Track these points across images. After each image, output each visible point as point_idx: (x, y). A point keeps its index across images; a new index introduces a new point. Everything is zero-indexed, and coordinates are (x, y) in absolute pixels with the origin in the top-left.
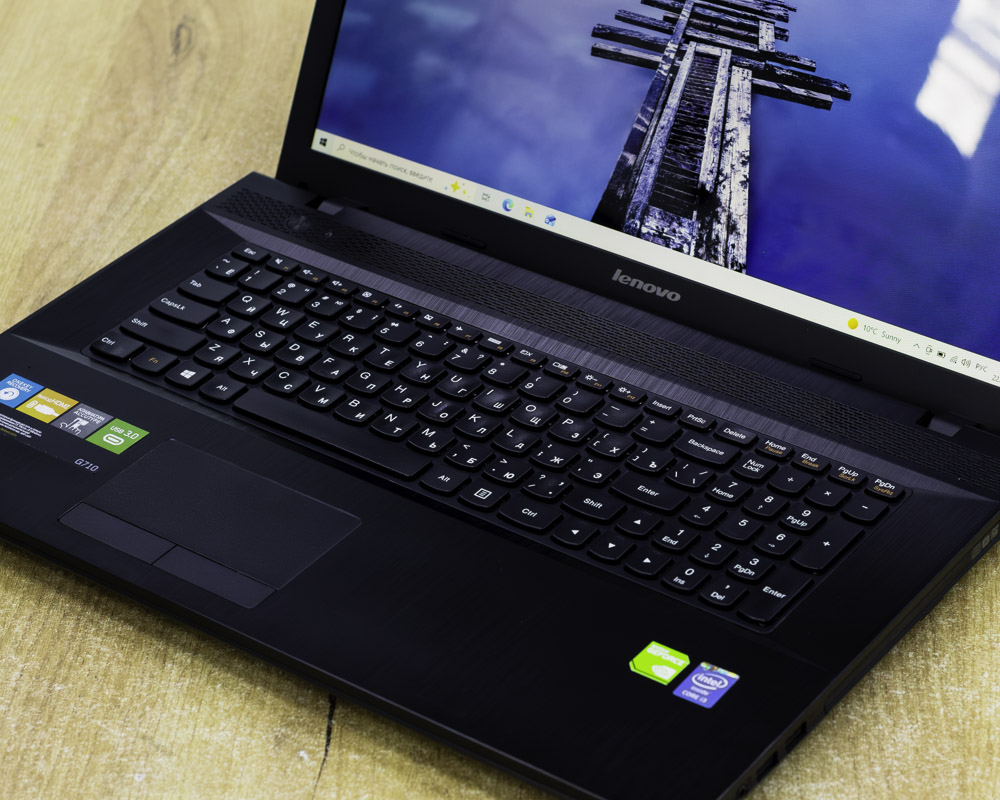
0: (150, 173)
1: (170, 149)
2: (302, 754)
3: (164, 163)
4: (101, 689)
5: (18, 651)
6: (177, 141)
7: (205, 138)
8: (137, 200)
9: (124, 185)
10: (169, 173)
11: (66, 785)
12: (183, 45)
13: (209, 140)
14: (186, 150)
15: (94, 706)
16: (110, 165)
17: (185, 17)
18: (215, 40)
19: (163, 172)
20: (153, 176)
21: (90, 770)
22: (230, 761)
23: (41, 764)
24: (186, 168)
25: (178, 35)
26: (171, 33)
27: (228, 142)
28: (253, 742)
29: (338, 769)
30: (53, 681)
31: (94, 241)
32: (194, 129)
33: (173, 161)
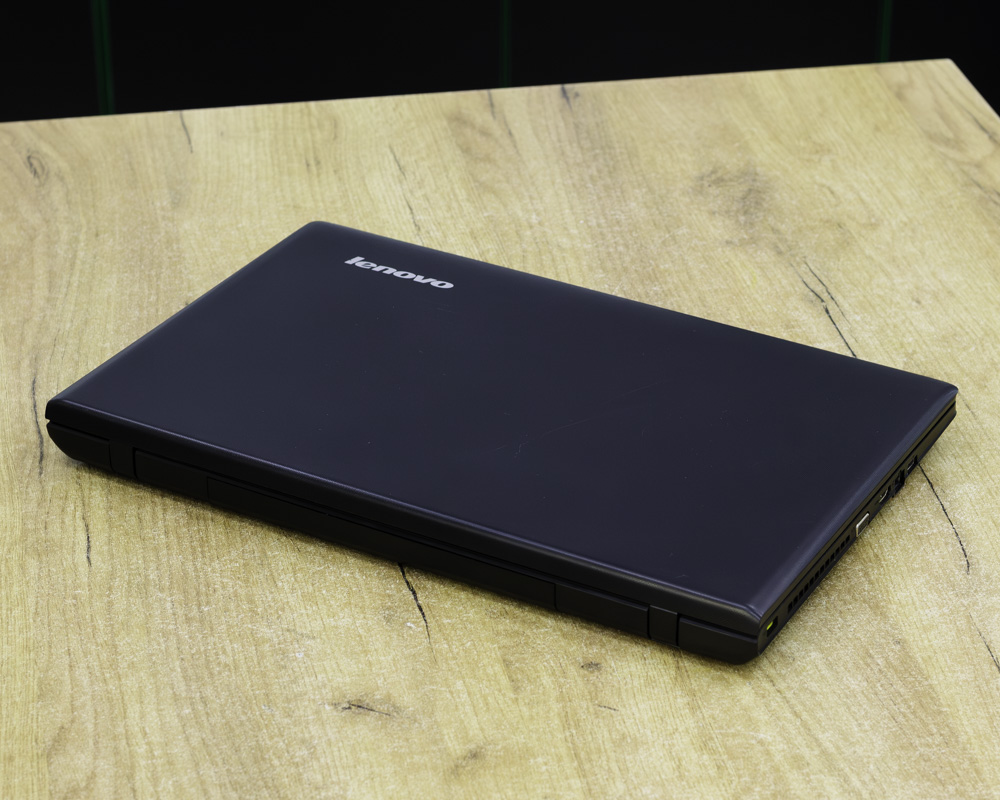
0: (68, 264)
1: (74, 245)
2: (409, 624)
3: (75, 256)
4: (238, 606)
5: (162, 590)
6: (77, 240)
7: (97, 235)
8: (69, 284)
9: (52, 275)
10: (83, 263)
11: (249, 668)
12: (39, 170)
13: (101, 236)
14: (87, 245)
15: (240, 617)
16: (32, 261)
17: (28, 151)
18: (63, 165)
19: (78, 262)
20: (73, 265)
21: (262, 656)
22: (360, 636)
23: (222, 658)
24: (95, 258)
25: (31, 165)
26: (24, 163)
27: (118, 237)
28: (370, 623)
29: (440, 630)
30: (199, 606)
31: (52, 316)
32: (84, 230)
33: (81, 254)
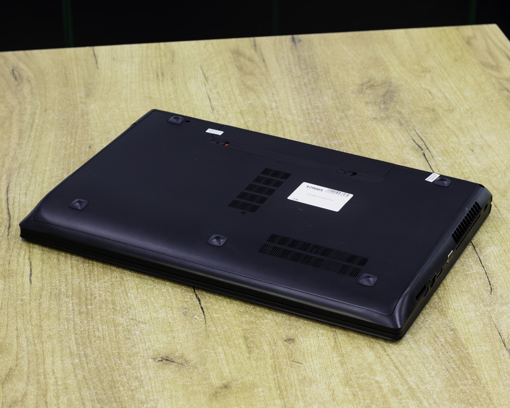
0: (29, 126)
1: (33, 116)
2: (195, 317)
3: (33, 122)
4: (107, 306)
5: (67, 297)
6: (35, 113)
7: (46, 111)
8: (30, 136)
9: (21, 132)
10: (38, 125)
11: (110, 339)
12: (18, 77)
13: (48, 111)
14: (40, 116)
15: (107, 312)
16: (11, 124)
17: (13, 67)
18: (30, 74)
19: (35, 125)
20: (32, 127)
21: (117, 333)
22: (170, 323)
23: (97, 333)
24: (44, 122)
25: (14, 74)
26: (11, 73)
27: (56, 112)
28: (175, 316)
29: (212, 320)
30: (86, 305)
31: (20, 153)
32: (39, 108)
33: (37, 121)
